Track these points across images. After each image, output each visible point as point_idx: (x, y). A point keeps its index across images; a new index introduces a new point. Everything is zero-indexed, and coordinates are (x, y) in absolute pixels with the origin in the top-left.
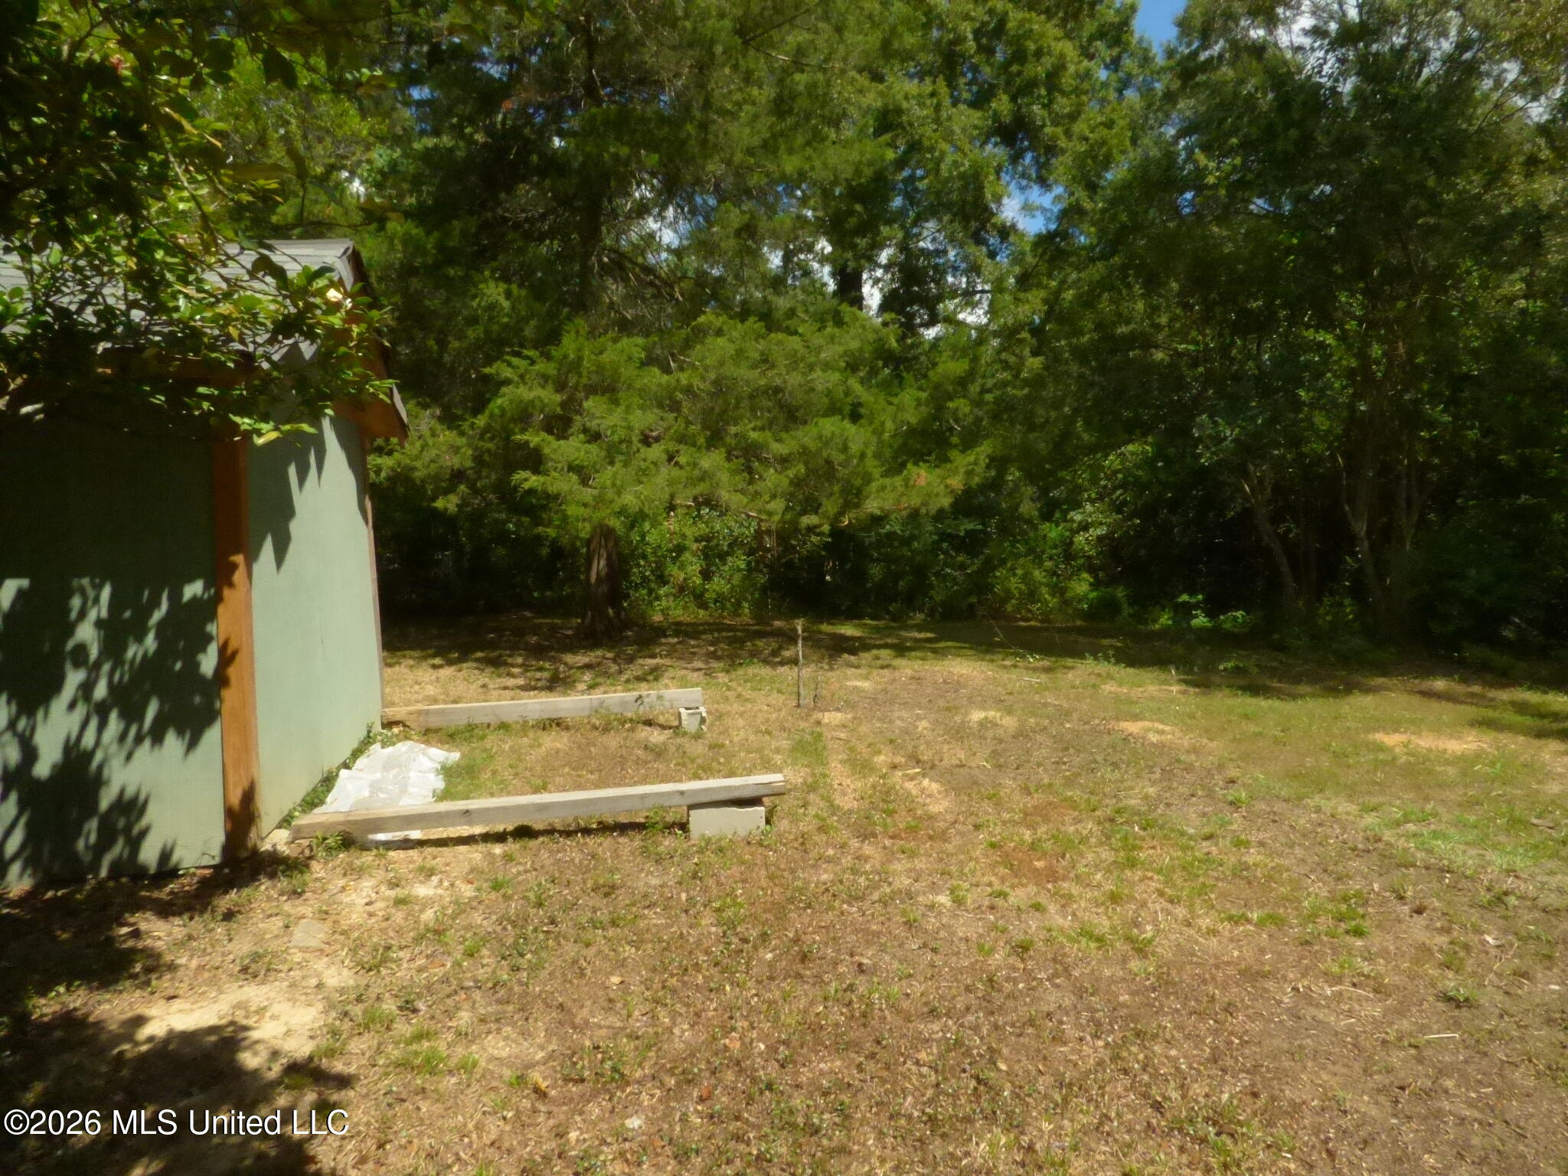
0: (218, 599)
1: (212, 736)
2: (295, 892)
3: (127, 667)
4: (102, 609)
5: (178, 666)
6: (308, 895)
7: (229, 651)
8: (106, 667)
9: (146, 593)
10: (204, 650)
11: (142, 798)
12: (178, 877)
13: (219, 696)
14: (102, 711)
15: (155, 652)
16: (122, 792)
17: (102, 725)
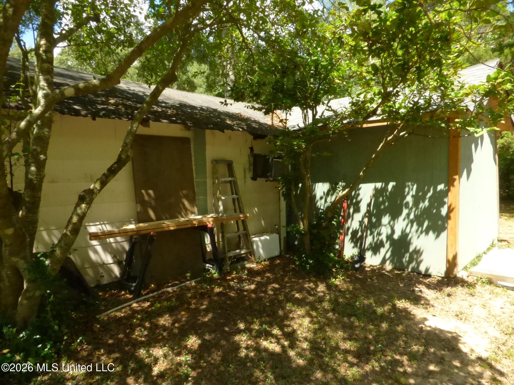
0: (449, 190)
1: (444, 235)
2: (471, 294)
3: (419, 210)
4: (413, 192)
5: (435, 211)
6: (475, 297)
7: (451, 208)
8: (414, 209)
9: (426, 188)
10: (443, 206)
11: (421, 250)
12: (431, 277)
13: (447, 222)
14: (412, 222)
15: (428, 207)
16: (416, 248)
17: (412, 226)
